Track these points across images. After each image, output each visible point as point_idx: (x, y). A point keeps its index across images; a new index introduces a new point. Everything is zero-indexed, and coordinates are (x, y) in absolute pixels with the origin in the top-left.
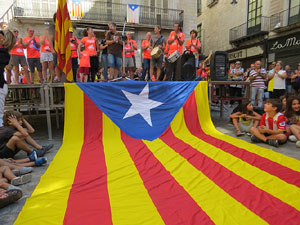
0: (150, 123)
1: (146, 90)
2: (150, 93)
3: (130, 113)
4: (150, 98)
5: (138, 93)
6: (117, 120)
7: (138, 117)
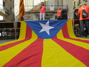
0: (49, 34)
1: (48, 23)
2: (49, 24)
3: (42, 30)
4: (49, 26)
5: (45, 24)
6: (37, 33)
7: (45, 32)
